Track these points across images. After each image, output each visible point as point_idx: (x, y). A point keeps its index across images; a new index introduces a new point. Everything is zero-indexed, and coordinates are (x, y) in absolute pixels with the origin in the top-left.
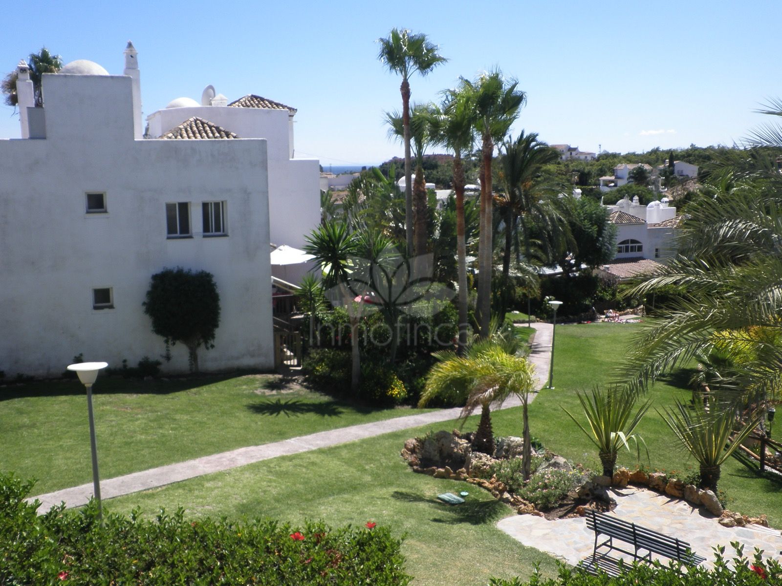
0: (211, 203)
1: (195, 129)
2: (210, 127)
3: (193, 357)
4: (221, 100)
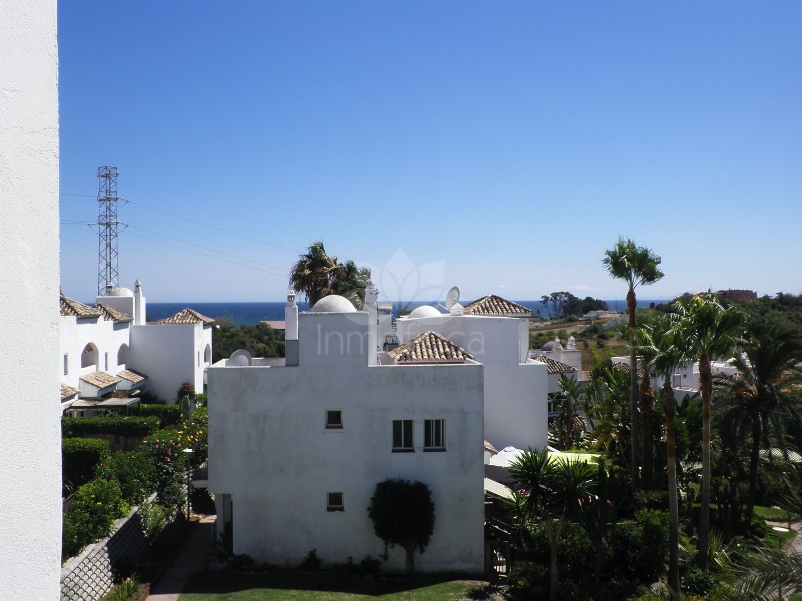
0: (433, 421)
1: (428, 343)
2: (443, 341)
3: (410, 558)
4: (458, 309)
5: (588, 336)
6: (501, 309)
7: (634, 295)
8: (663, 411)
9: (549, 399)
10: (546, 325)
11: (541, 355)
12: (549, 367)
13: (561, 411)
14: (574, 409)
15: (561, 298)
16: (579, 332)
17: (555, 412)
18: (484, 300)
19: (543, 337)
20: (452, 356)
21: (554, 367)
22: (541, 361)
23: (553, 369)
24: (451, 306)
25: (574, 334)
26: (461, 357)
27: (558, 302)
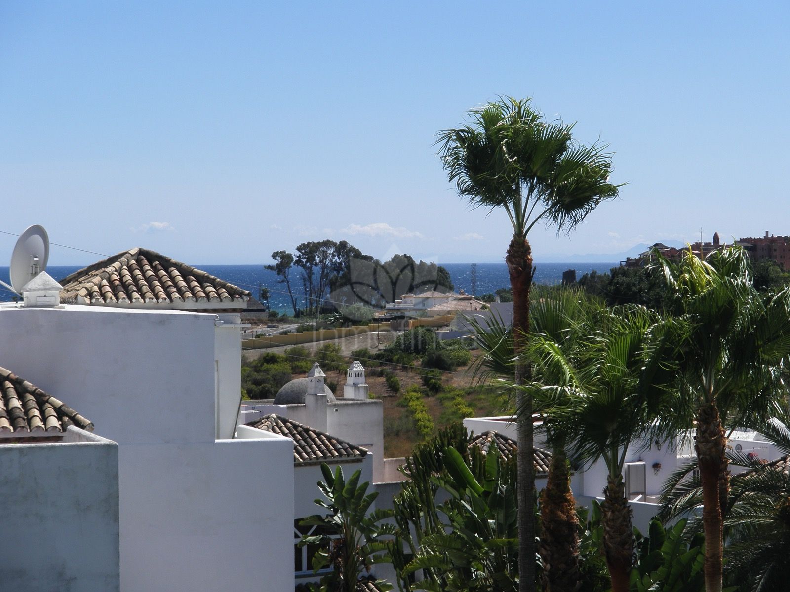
4: (45, 289)
5: (398, 361)
6: (166, 288)
7: (526, 249)
8: (604, 559)
9: (296, 536)
10: (285, 333)
11: (274, 415)
12: (295, 448)
13: (328, 567)
14: (363, 562)
15: (325, 258)
16: (374, 352)
17: (311, 572)
18: (117, 265)
19: (275, 366)
20: (29, 421)
21: (311, 447)
22: (274, 431)
23: (307, 454)
24: (26, 282)
25: (360, 356)
26: (54, 422)
27: (317, 270)
